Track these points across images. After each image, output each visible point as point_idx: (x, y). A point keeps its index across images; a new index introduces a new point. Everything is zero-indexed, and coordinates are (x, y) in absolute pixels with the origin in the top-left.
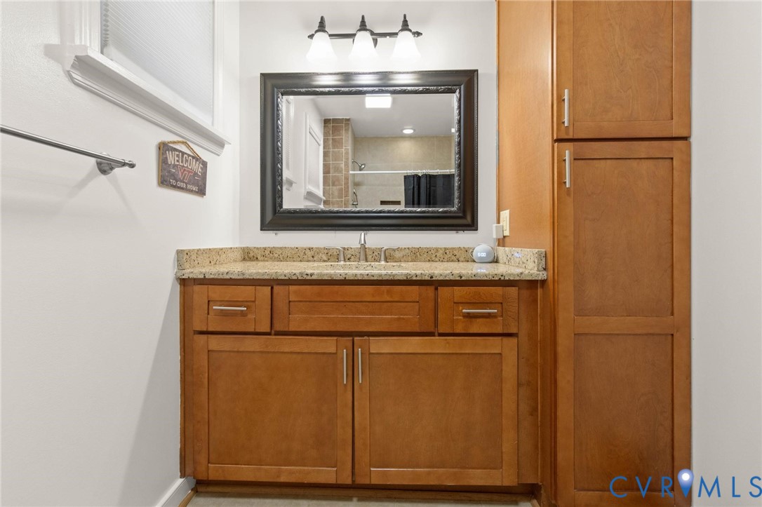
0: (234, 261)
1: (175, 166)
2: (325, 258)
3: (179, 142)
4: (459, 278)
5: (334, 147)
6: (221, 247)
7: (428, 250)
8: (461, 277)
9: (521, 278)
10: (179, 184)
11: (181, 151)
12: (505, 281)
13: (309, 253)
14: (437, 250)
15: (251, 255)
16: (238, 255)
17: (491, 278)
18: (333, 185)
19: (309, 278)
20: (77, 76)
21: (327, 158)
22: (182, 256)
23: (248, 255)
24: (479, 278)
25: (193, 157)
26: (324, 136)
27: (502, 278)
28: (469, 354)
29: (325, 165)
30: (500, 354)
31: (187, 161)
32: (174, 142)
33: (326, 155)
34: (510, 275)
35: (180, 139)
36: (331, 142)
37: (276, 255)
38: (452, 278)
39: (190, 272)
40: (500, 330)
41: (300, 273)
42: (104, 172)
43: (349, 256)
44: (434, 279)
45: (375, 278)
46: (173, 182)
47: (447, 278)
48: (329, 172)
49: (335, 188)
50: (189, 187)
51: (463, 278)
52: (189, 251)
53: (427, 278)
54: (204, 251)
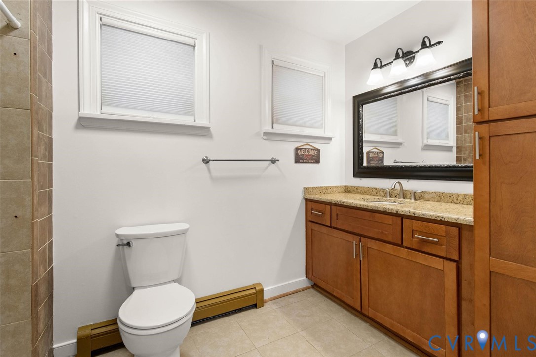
0: (339, 192)
1: (302, 155)
2: (383, 194)
3: (304, 145)
4: (413, 215)
5: (466, 101)
6: (328, 185)
7: (450, 195)
8: (415, 215)
9: (457, 222)
10: (304, 161)
11: (304, 149)
12: (444, 221)
13: (375, 191)
14: (458, 195)
15: (349, 190)
16: (342, 190)
17: (434, 218)
18: (466, 132)
19: (342, 204)
20: (265, 138)
21: (459, 112)
22: (306, 190)
23: (348, 190)
24: (426, 217)
25: (314, 149)
26: (457, 95)
27: (443, 219)
28: (422, 264)
29: (457, 118)
30: (443, 271)
31: (308, 151)
32: (302, 146)
33: (458, 109)
34: (449, 218)
35: (305, 143)
36: (463, 98)
37: (359, 191)
38: (409, 214)
39: (308, 197)
40: (443, 254)
41: (340, 201)
42: (273, 163)
43: (396, 194)
44: (399, 213)
45: (369, 208)
46: (302, 161)
47: (406, 214)
48: (461, 123)
49: (467, 135)
50: (309, 161)
51: (416, 215)
52: (308, 188)
53: (395, 212)
54: (317, 188)
